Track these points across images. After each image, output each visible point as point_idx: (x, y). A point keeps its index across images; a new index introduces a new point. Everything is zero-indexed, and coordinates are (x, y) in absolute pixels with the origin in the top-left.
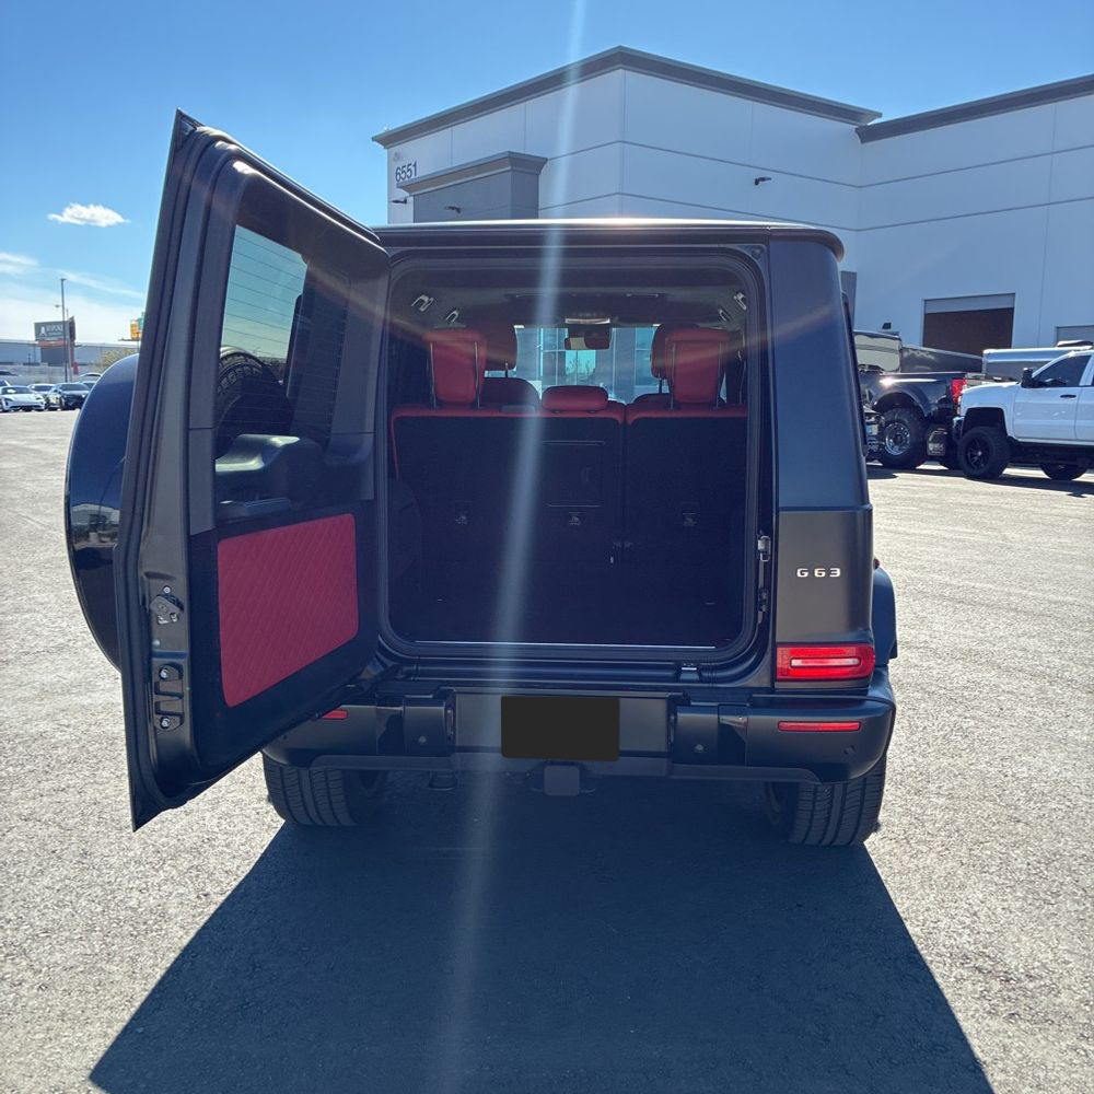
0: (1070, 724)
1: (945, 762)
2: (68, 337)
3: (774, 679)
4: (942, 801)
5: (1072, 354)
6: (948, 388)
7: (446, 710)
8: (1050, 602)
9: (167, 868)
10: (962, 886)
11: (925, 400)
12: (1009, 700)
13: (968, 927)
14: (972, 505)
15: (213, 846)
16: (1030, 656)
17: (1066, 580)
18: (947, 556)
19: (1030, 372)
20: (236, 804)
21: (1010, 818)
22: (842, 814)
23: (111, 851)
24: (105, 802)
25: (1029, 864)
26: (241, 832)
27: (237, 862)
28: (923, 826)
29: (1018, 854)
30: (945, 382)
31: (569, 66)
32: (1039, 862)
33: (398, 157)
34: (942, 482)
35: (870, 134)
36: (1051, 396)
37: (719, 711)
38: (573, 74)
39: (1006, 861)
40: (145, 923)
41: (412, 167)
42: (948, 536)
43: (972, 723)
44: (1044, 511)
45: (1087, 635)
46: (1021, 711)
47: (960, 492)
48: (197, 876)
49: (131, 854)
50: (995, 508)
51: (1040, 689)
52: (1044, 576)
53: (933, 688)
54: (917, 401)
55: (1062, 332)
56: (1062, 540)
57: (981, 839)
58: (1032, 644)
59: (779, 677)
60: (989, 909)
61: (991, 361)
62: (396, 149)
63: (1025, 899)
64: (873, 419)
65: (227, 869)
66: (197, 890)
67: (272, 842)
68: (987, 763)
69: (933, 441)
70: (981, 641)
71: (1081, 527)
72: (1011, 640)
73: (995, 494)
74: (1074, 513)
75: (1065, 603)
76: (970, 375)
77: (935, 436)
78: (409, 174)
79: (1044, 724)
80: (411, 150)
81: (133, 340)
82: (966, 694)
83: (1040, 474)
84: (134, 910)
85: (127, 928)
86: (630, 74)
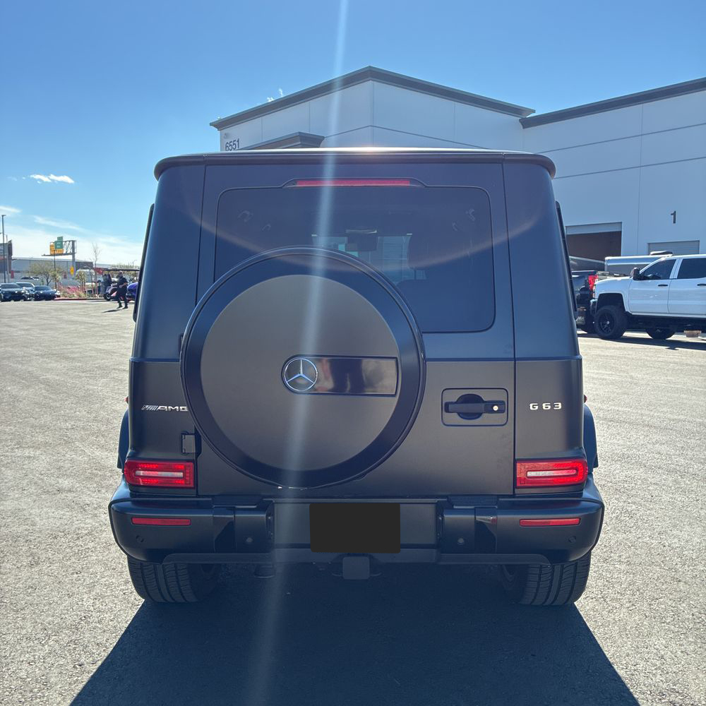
0: (700, 506)
1: (621, 536)
2: (7, 253)
3: (515, 487)
4: (623, 567)
5: (663, 259)
6: (586, 281)
7: (267, 516)
8: (670, 420)
9: (51, 643)
10: (649, 635)
12: (656, 489)
13: (659, 668)
14: (607, 356)
15: (88, 623)
16: (664, 458)
17: (677, 405)
18: (597, 389)
19: (638, 271)
20: (108, 586)
21: (673, 578)
22: (560, 583)
23: (8, 629)
24: (6, 589)
25: (693, 615)
26: (111, 610)
27: (107, 635)
28: (613, 587)
29: (684, 607)
30: (584, 277)
31: (336, 79)
32: (700, 613)
33: (227, 136)
34: (586, 341)
35: (528, 123)
36: (652, 286)
37: (475, 512)
38: (338, 84)
39: (677, 613)
40: (31, 691)
41: (236, 143)
42: (595, 376)
43: (634, 507)
44: (653, 359)
45: (698, 442)
46: (666, 498)
47: (598, 348)
48: (75, 649)
49: (24, 632)
50: (622, 358)
51: (675, 481)
52: (662, 402)
53: (603, 482)
55: (651, 247)
56: (669, 378)
57: (656, 596)
58: (664, 449)
59: (518, 485)
60: (671, 652)
61: (609, 264)
62: (225, 131)
63: (695, 643)
65: (98, 641)
66: (74, 661)
67: (135, 617)
68: (650, 536)
70: (629, 448)
71: (678, 369)
72: (649, 446)
73: (620, 348)
74: (672, 361)
75: (680, 420)
76: (599, 273)
77: (578, 313)
78: (234, 147)
79: (683, 507)
80: (235, 131)
81: (51, 255)
82: (626, 486)
83: (646, 336)
84: (23, 680)
85: (17, 696)
86: (376, 83)
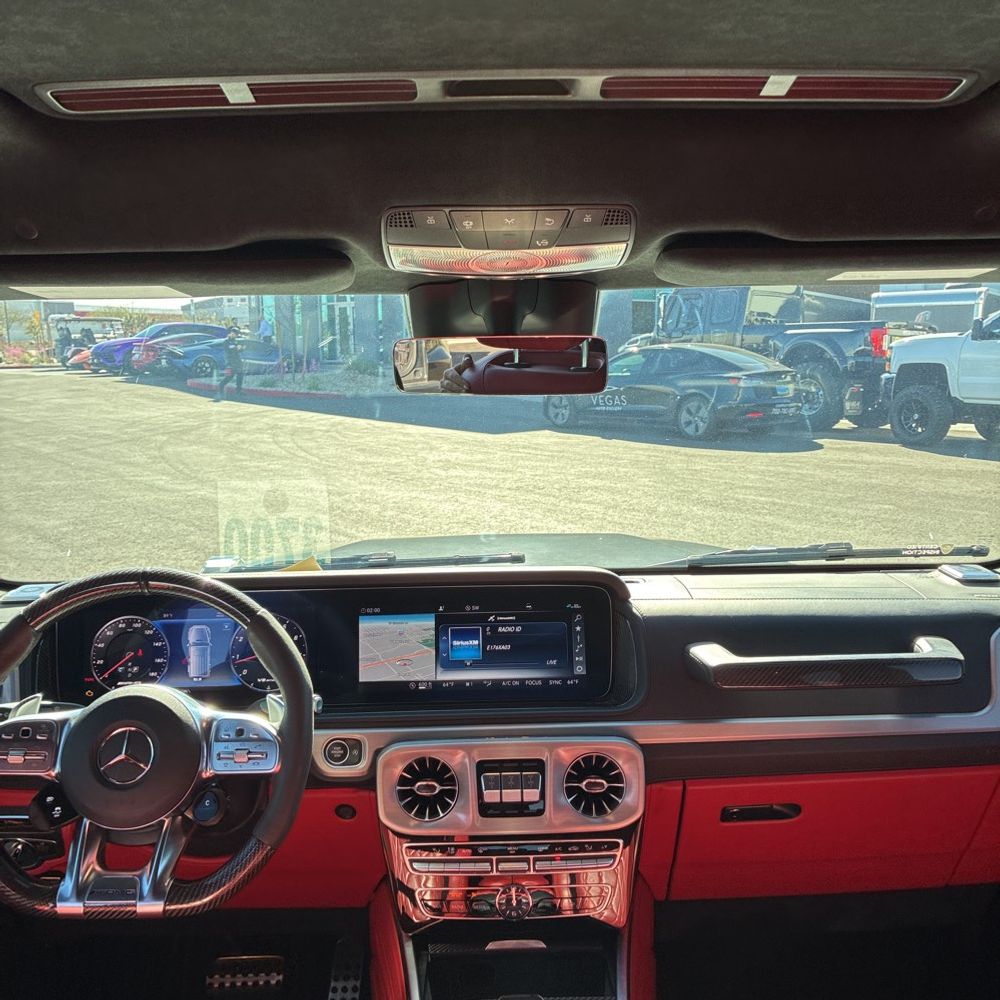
11: (840, 353)
54: (830, 353)
64: (789, 378)
69: (851, 399)
77: (851, 395)
